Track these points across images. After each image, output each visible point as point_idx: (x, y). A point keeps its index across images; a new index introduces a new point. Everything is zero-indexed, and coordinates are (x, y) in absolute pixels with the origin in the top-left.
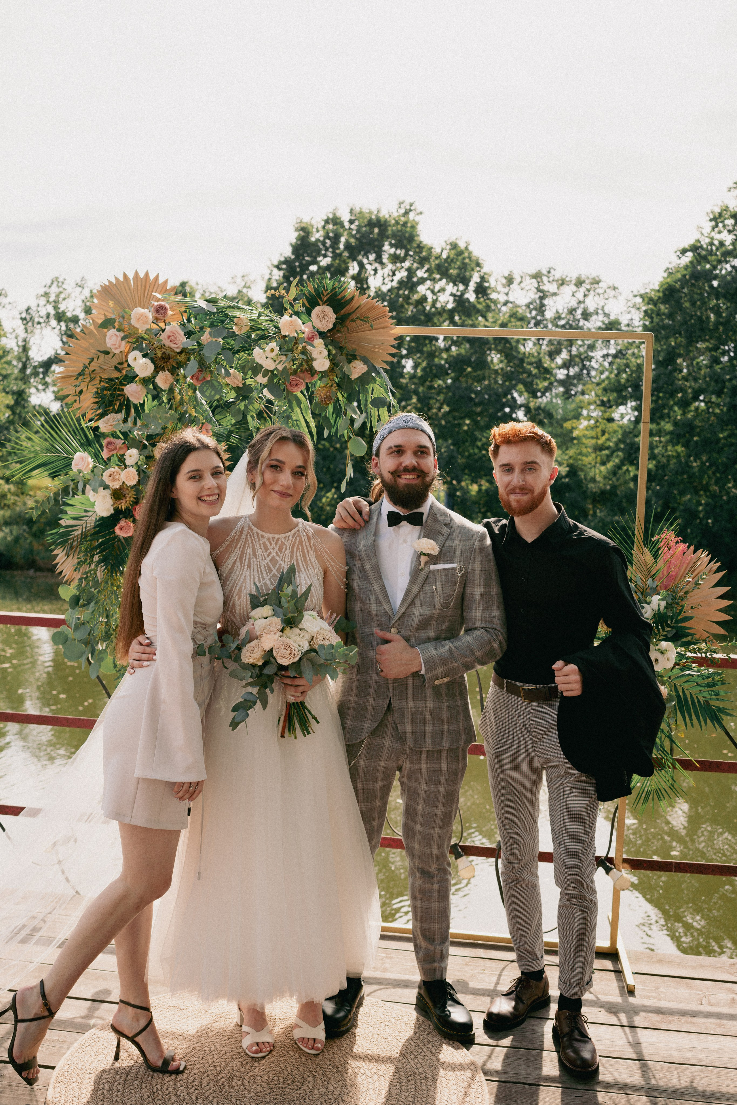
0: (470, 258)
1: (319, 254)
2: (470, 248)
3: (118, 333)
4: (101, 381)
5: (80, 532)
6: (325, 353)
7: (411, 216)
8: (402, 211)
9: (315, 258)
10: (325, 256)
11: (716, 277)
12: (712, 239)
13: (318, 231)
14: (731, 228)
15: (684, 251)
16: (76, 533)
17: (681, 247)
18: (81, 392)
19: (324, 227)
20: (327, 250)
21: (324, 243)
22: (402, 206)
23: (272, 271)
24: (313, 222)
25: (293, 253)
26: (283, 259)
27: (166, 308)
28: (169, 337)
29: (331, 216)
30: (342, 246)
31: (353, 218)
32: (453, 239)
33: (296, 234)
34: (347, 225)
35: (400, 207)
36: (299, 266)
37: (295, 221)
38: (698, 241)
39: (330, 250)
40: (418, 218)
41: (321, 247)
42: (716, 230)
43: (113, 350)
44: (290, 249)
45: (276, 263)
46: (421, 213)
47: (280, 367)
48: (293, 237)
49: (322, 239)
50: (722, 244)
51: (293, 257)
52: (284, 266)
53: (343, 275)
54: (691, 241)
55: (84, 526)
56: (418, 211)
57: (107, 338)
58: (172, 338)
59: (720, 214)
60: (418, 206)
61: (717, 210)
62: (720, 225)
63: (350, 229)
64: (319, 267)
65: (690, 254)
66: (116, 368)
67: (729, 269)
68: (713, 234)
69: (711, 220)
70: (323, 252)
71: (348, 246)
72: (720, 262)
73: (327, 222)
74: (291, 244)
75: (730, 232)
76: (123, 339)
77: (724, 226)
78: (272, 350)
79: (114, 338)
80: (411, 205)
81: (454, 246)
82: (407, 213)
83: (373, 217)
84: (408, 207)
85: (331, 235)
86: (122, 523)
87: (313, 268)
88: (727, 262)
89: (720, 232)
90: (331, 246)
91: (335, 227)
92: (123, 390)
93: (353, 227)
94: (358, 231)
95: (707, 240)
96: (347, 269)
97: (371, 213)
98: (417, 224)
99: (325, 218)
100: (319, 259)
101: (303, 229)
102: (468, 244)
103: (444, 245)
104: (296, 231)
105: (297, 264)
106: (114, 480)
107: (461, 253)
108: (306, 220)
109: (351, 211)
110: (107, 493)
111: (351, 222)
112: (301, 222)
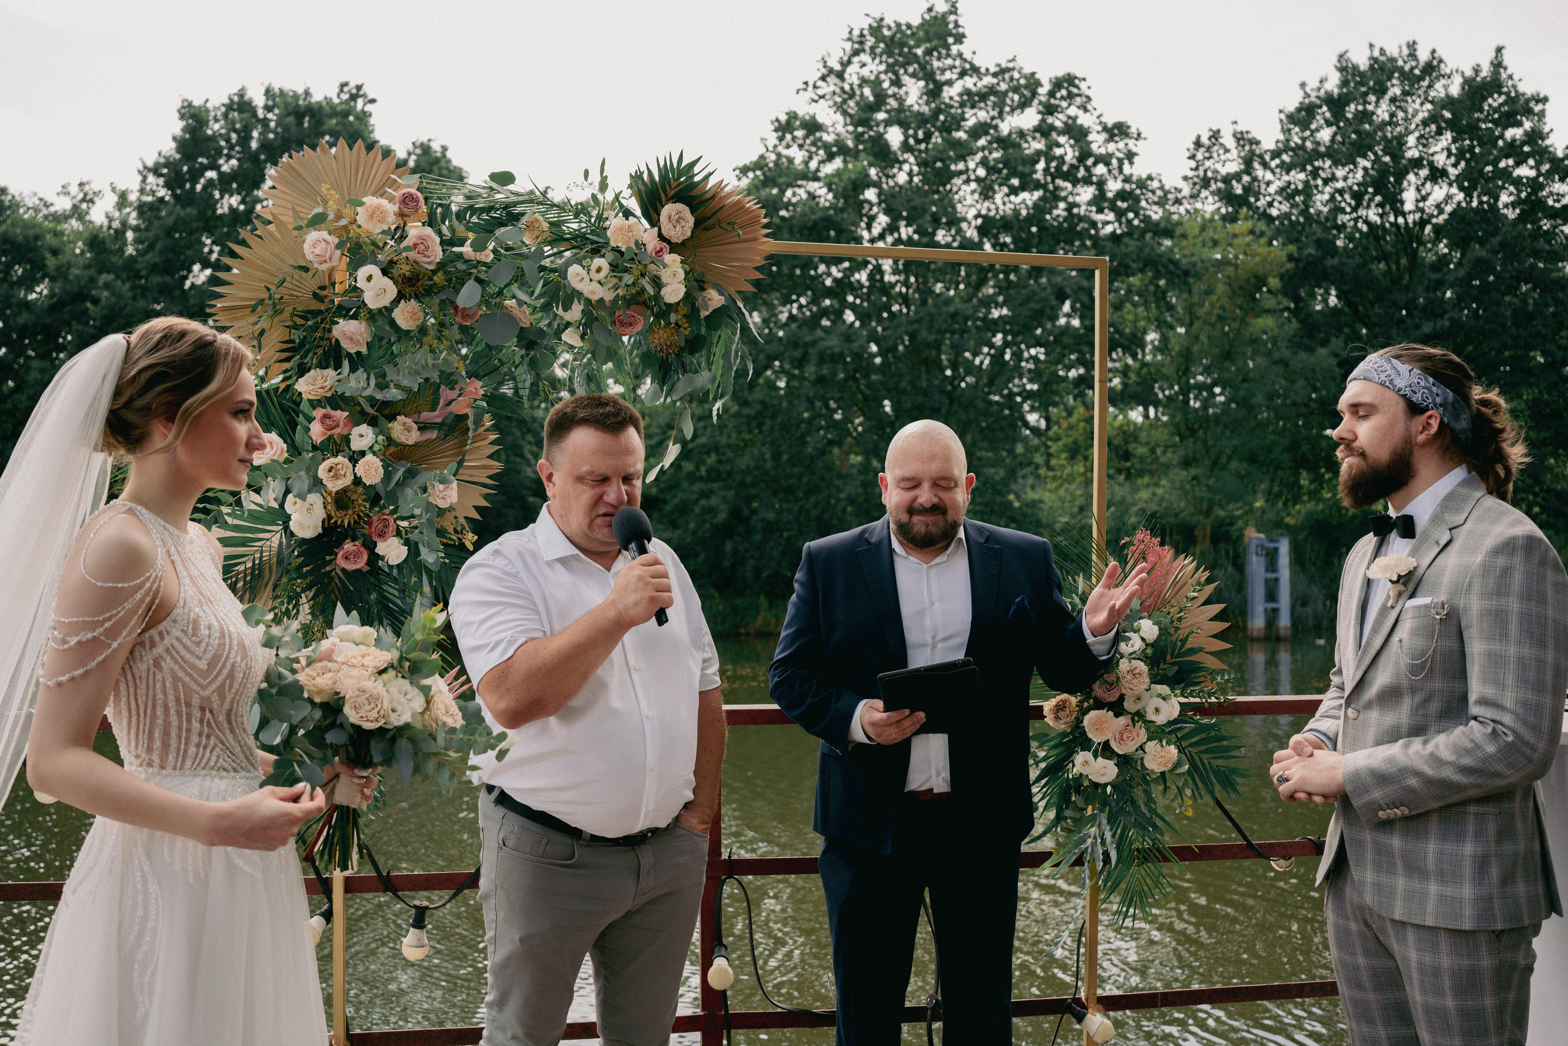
0: (448, 169)
1: (219, 154)
2: (449, 154)
3: (330, 238)
4: (293, 315)
5: (249, 565)
6: (681, 274)
7: (360, 102)
8: (345, 97)
9: (215, 159)
10: (229, 157)
11: (786, 207)
12: (779, 155)
13: (216, 120)
14: (801, 142)
15: (744, 170)
16: (241, 568)
17: (741, 165)
18: (262, 332)
19: (226, 115)
20: (231, 147)
21: (228, 140)
22: (346, 89)
23: (145, 178)
24: (210, 105)
25: (178, 150)
26: (162, 160)
27: (417, 201)
28: (415, 245)
29: (236, 99)
30: (254, 145)
31: (270, 103)
32: (424, 139)
33: (181, 124)
34: (260, 113)
35: (342, 91)
36: (189, 172)
37: (180, 104)
38: (762, 157)
39: (237, 148)
40: (369, 108)
41: (223, 143)
42: (784, 143)
43: (316, 265)
44: (173, 145)
45: (150, 164)
46: (373, 101)
47: (609, 296)
48: (177, 127)
49: (223, 131)
50: (791, 160)
51: (178, 156)
52: (165, 171)
53: (258, 188)
54: (755, 158)
55: (258, 555)
56: (370, 97)
57: (306, 246)
58: (422, 247)
59: (788, 122)
60: (370, 91)
61: (783, 118)
62: (788, 137)
63: (265, 119)
64: (221, 174)
65: (751, 175)
66: (315, 294)
67: (804, 196)
68: (780, 149)
69: (776, 130)
70: (225, 151)
71: (265, 145)
72: (791, 185)
73: (230, 107)
74: (174, 139)
75: (801, 146)
76: (338, 246)
77: (794, 138)
78: (599, 270)
79: (323, 244)
80: (359, 88)
81: (426, 149)
82: (354, 97)
83: (301, 102)
84: (354, 91)
85: (238, 126)
86: (348, 546)
87: (211, 174)
88: (800, 186)
89: (788, 147)
90: (238, 143)
91: (244, 115)
92: (330, 331)
93: (270, 116)
94: (278, 124)
95: (773, 157)
96: (262, 179)
97: (296, 96)
98: (370, 115)
99: (226, 101)
100: (221, 161)
101: (193, 116)
102: (445, 149)
103: (410, 147)
104: (182, 117)
105: (185, 168)
106: (336, 477)
107: (437, 161)
108: (197, 102)
109: (268, 92)
110: (315, 499)
111: (268, 109)
112: (190, 105)
